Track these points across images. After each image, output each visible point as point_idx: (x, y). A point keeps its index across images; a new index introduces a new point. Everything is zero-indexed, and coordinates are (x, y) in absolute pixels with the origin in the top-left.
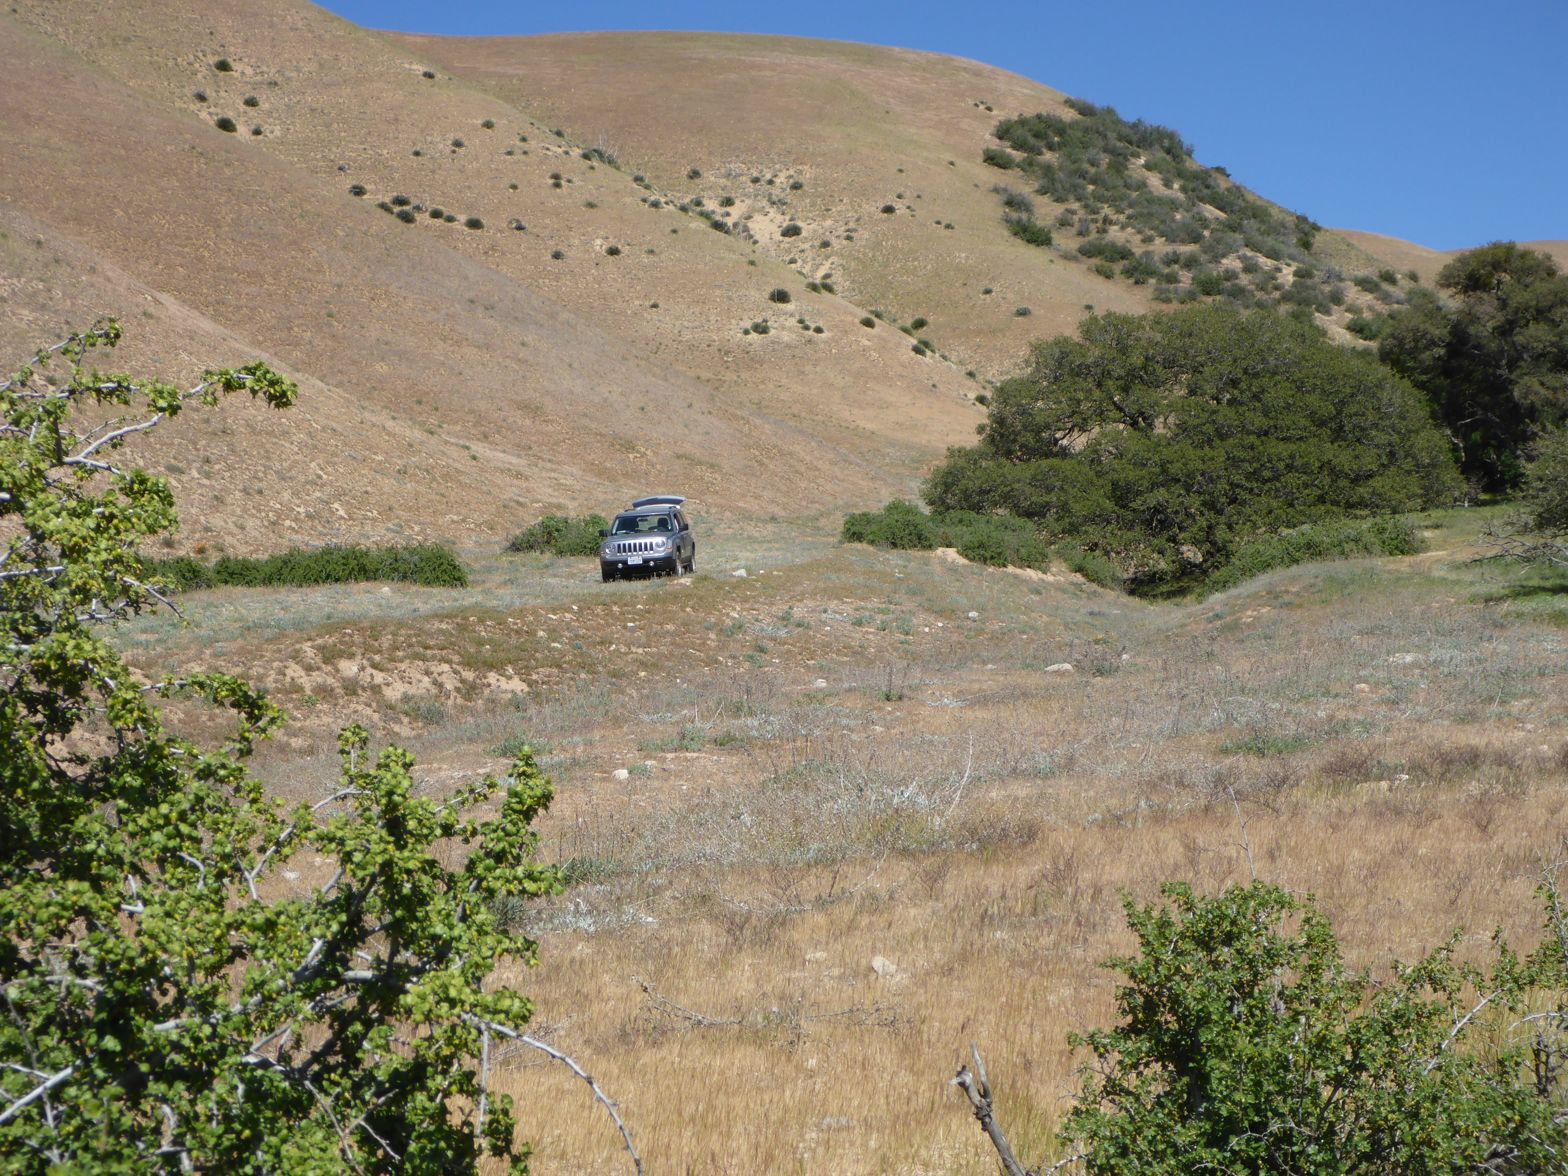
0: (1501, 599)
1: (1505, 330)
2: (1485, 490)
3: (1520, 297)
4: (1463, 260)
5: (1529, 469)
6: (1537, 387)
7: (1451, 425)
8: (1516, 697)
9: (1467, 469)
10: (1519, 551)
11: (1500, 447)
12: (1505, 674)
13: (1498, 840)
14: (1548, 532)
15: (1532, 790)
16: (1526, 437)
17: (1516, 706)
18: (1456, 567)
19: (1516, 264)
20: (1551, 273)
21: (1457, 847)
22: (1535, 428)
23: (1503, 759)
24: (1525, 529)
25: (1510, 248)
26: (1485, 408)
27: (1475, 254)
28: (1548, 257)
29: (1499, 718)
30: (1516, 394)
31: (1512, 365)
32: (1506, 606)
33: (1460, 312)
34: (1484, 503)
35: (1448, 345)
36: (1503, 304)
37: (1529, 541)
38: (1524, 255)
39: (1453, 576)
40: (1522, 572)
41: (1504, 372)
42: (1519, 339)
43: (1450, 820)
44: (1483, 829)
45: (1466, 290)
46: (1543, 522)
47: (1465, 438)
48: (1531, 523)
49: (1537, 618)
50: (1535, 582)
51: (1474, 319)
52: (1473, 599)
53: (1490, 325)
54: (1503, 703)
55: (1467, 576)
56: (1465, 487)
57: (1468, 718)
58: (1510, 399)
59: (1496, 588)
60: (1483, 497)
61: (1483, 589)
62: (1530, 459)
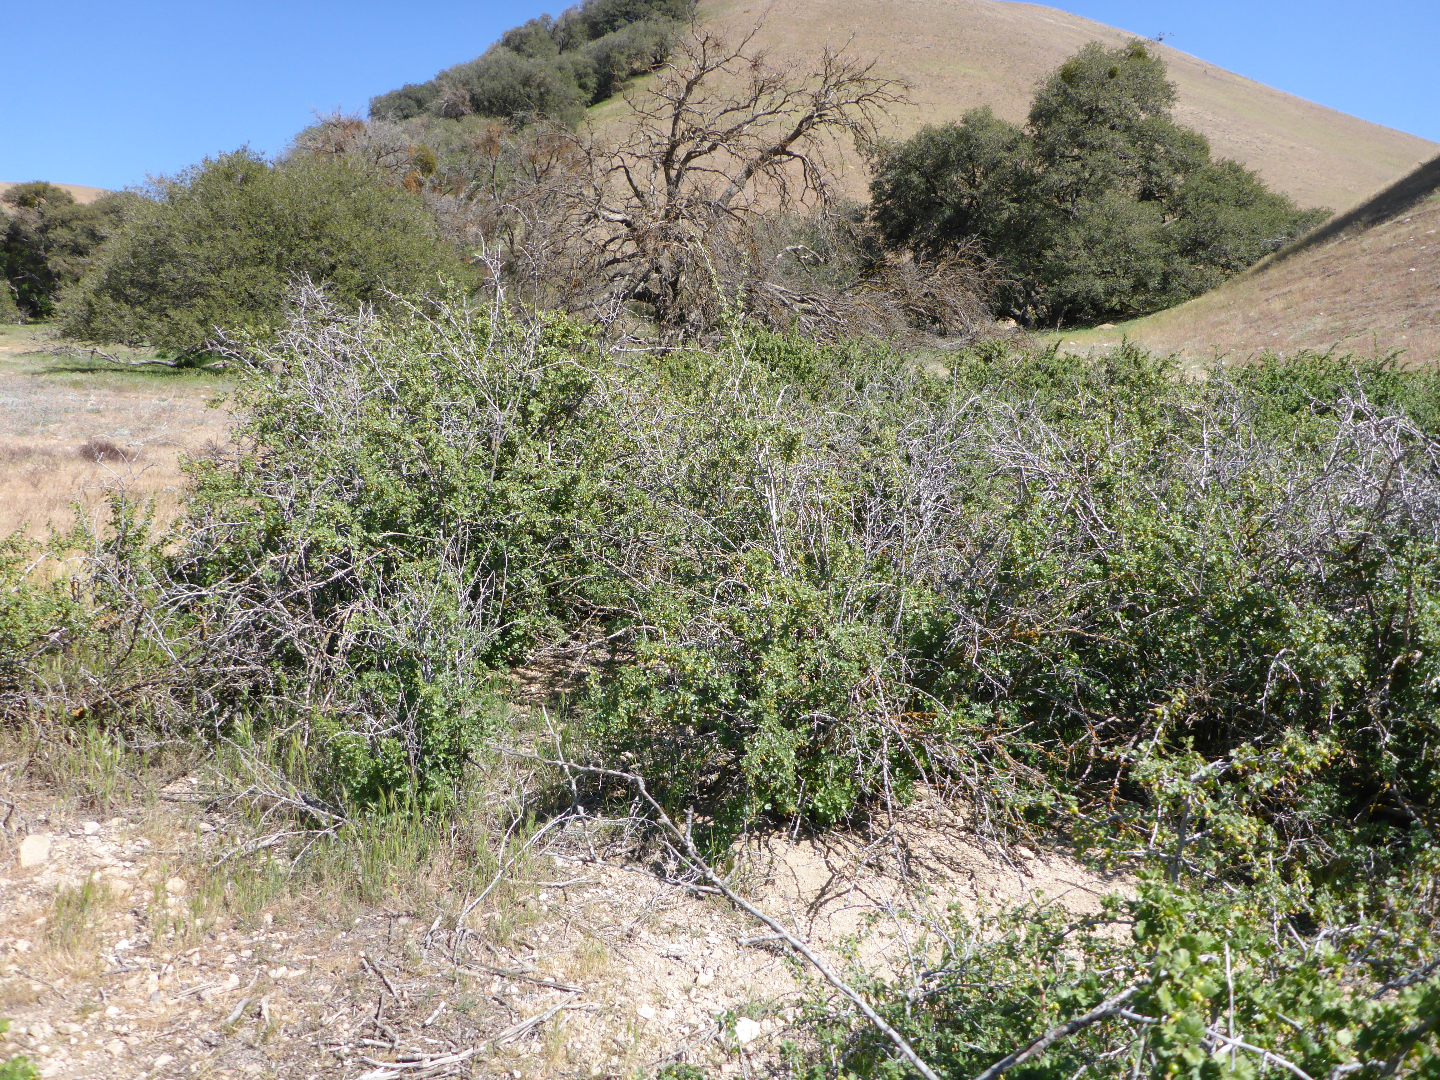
0: (40, 374)
1: (43, 230)
2: (31, 316)
3: (51, 213)
4: (17, 188)
5: (57, 306)
6: (62, 263)
7: (9, 279)
8: (51, 422)
9: (19, 303)
10: (51, 349)
11: (40, 293)
12: (46, 411)
13: (43, 491)
14: (69, 340)
15: (62, 467)
16: (54, 288)
17: (52, 427)
18: (14, 356)
19: (50, 194)
20: (71, 202)
21: (21, 495)
22: (61, 283)
23: (46, 453)
24: (55, 338)
25: (46, 185)
26: (31, 271)
27: (24, 186)
28: (69, 193)
29: (42, 433)
30: (49, 265)
31: (47, 249)
32: (44, 377)
33: (15, 217)
34: (30, 323)
35: (8, 235)
36: (42, 215)
37: (57, 344)
38: (54, 190)
39: (12, 360)
40: (54, 361)
41: (42, 253)
42: (51, 236)
43: (15, 482)
44: (35, 486)
45: (19, 204)
46: (65, 334)
47: (18, 287)
48: (58, 333)
49: (63, 384)
50: (61, 366)
51: (24, 222)
52: (25, 373)
53: (34, 226)
54: (44, 425)
55: (21, 361)
56: (19, 314)
57: (24, 433)
58: (46, 268)
59: (39, 368)
60: (30, 319)
61: (31, 368)
62: (58, 300)
